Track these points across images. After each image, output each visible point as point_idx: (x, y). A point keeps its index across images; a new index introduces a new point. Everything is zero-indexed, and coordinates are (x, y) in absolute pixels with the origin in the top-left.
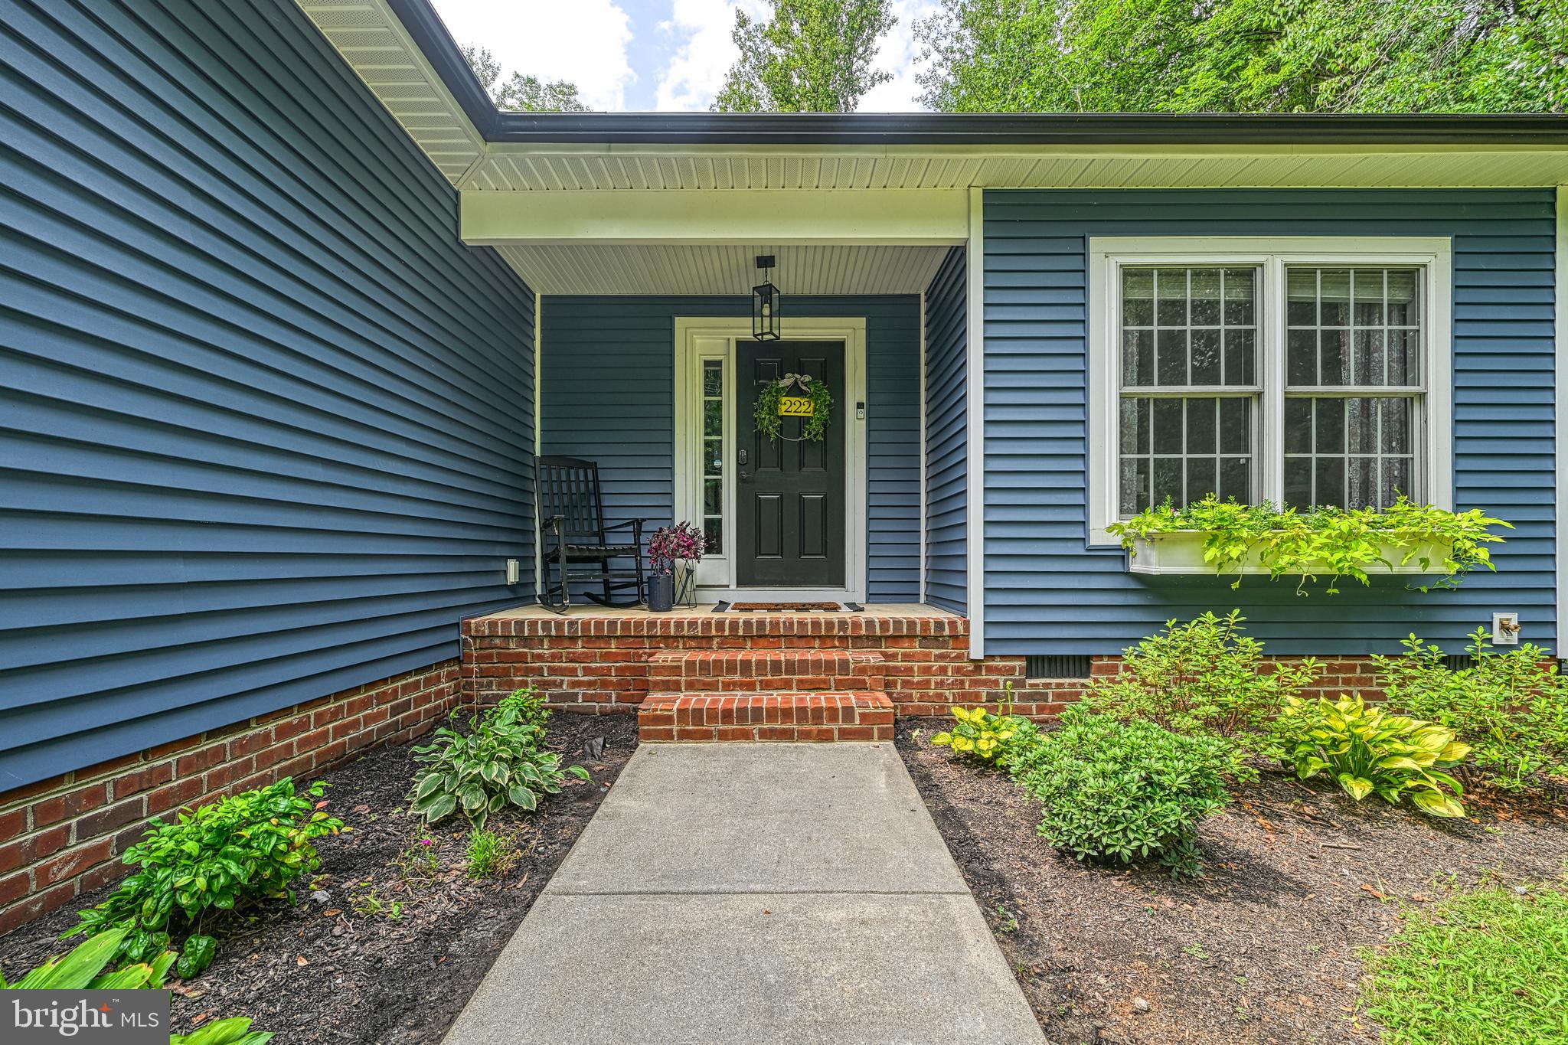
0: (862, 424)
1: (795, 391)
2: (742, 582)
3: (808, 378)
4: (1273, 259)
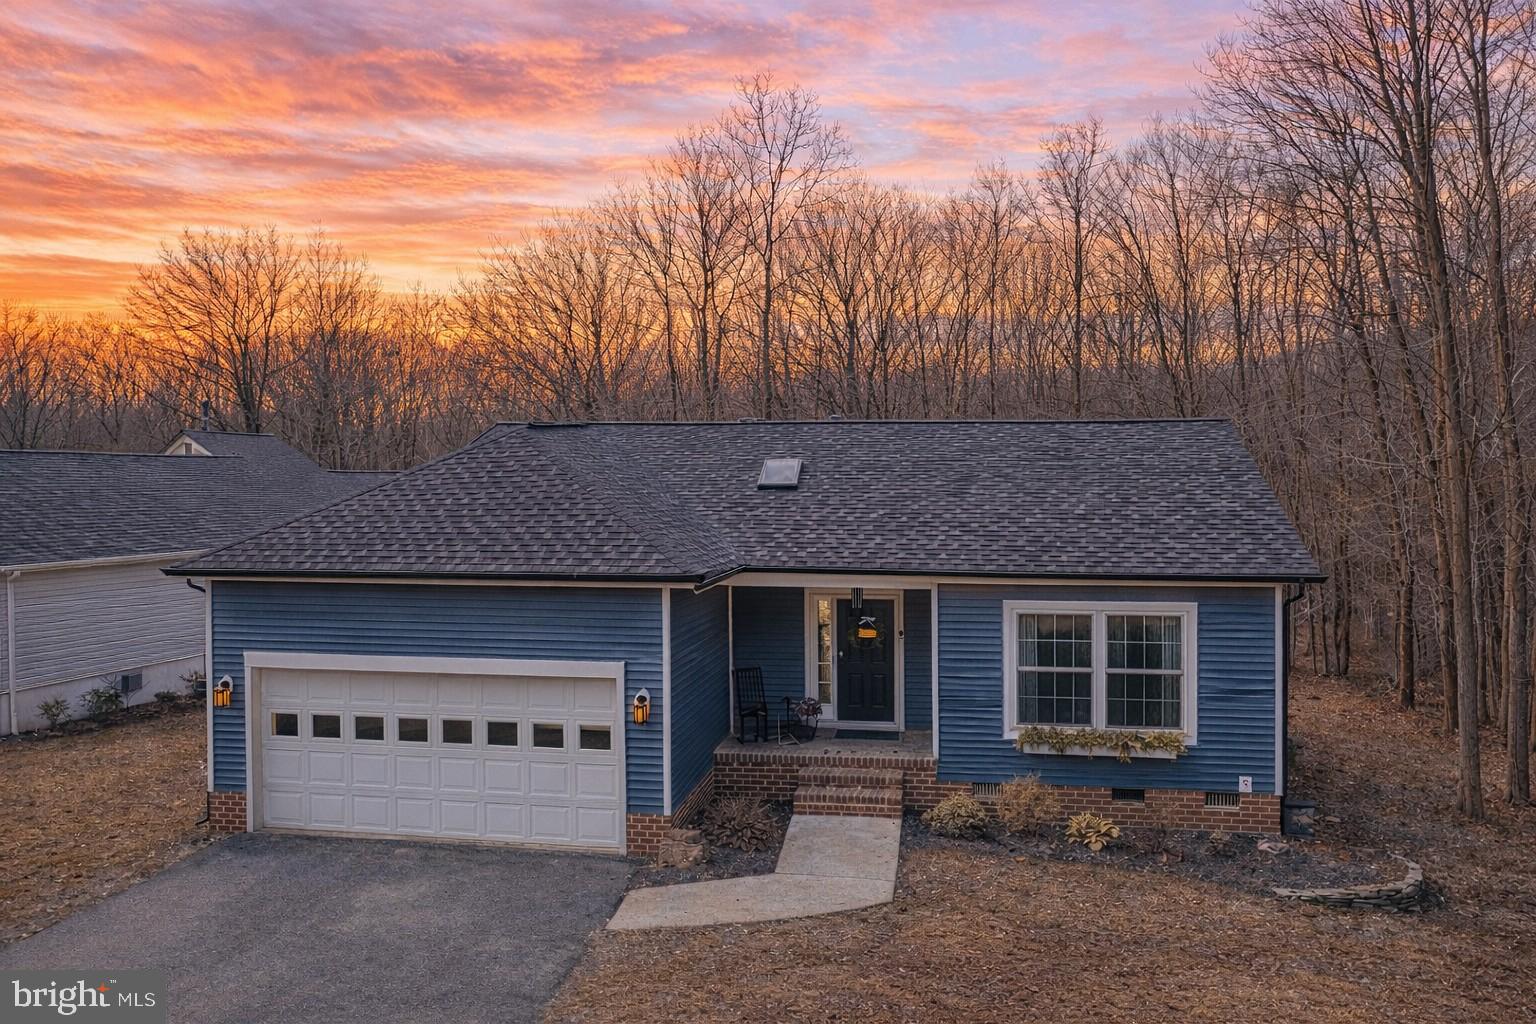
0: (903, 641)
1: (867, 626)
2: (839, 719)
3: (873, 619)
4: (1100, 613)
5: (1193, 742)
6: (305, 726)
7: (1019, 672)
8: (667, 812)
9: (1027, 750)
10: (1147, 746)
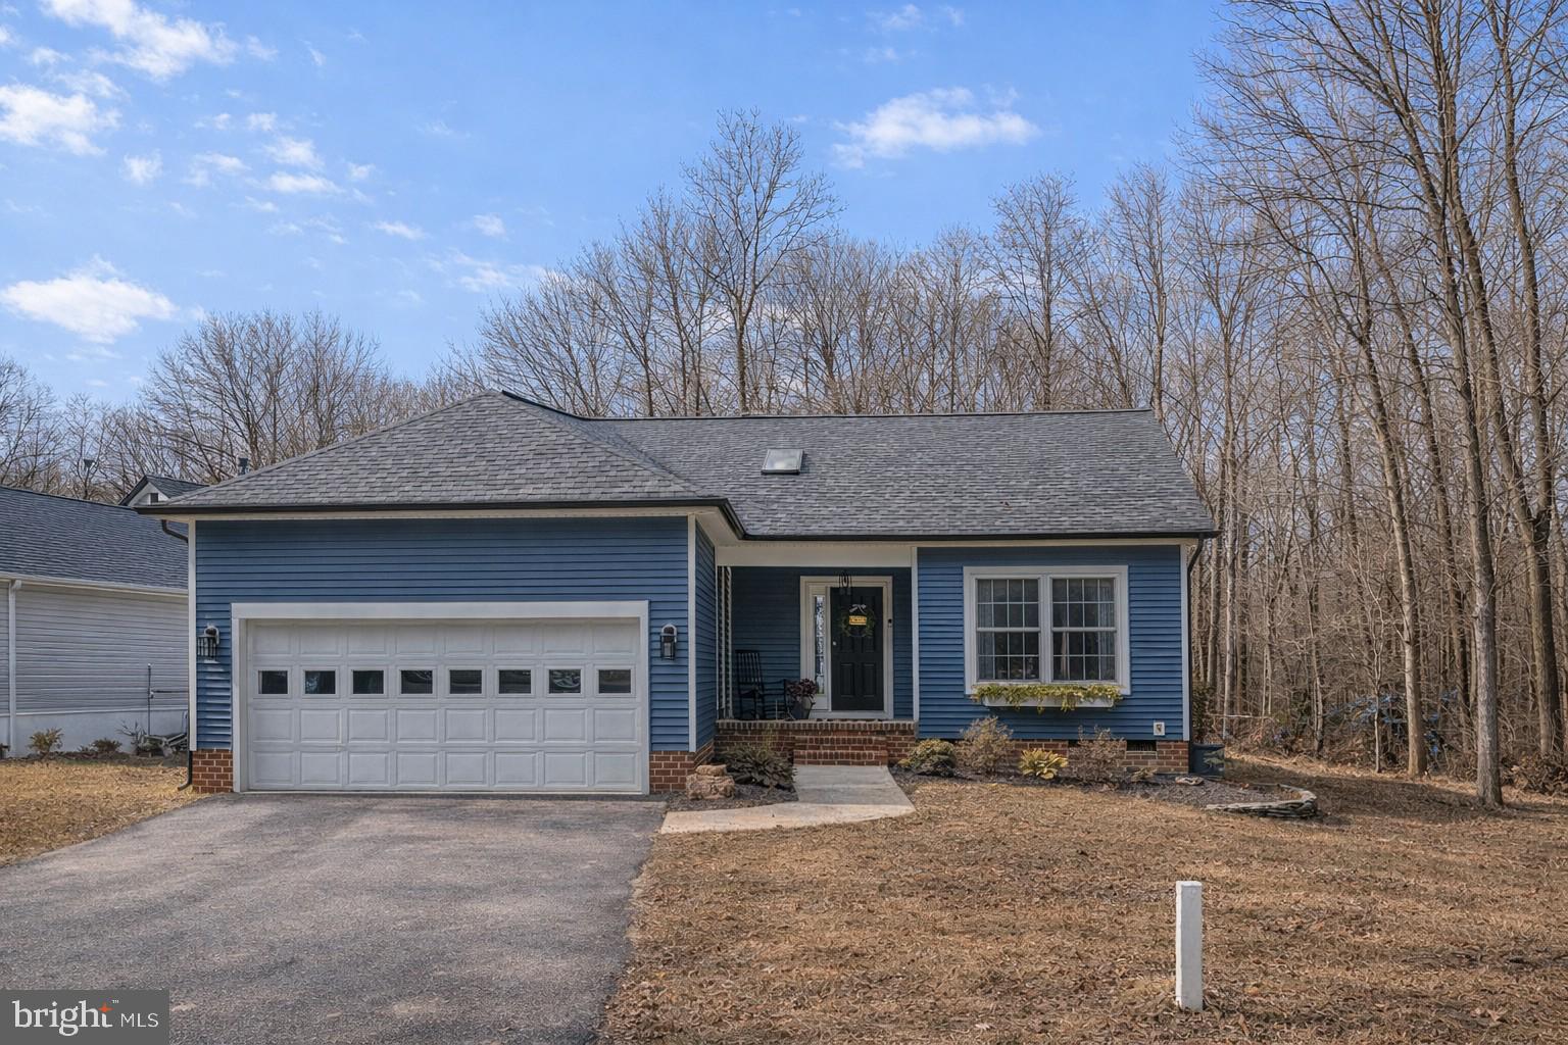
0: (891, 629)
1: (857, 613)
2: (833, 709)
3: (864, 606)
4: (1045, 576)
5: (1127, 691)
6: (296, 682)
7: (978, 632)
8: (693, 748)
9: (987, 703)
10: (1088, 695)
